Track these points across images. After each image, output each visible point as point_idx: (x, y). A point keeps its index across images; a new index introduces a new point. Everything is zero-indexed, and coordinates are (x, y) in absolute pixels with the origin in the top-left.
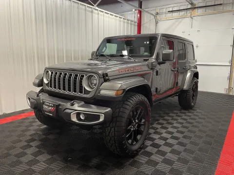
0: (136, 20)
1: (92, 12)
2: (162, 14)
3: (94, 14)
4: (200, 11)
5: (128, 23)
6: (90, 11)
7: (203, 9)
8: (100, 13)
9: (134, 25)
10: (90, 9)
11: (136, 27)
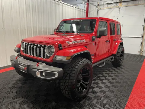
0: (85, 9)
1: (59, 4)
2: (102, 5)
3: (60, 6)
4: (124, 4)
5: (80, 11)
6: (58, 4)
7: (127, 3)
8: (64, 5)
9: (84, 12)
10: (58, 3)
11: (85, 14)
